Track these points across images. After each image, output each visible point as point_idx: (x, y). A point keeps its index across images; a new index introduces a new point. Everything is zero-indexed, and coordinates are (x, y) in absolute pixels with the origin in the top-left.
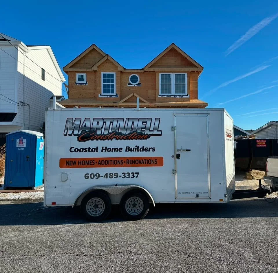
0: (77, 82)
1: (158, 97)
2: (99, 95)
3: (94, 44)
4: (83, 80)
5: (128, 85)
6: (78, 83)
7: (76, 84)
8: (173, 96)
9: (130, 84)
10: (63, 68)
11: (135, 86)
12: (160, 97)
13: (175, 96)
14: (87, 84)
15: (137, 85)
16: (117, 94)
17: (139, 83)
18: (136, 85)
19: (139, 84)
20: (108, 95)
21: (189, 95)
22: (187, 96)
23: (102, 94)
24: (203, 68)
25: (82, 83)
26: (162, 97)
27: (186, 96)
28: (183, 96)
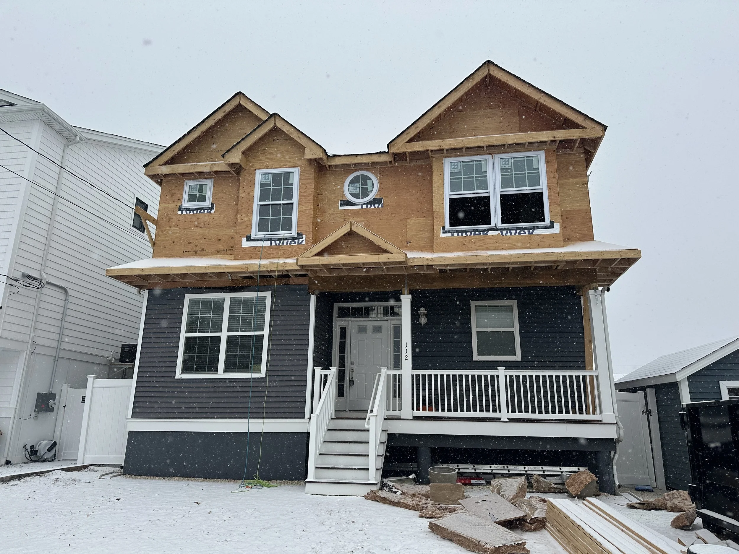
0: (183, 208)
1: (442, 235)
2: (244, 239)
3: (240, 93)
4: (203, 198)
5: (341, 205)
6: (186, 210)
7: (180, 212)
8: (496, 229)
9: (348, 203)
10: (145, 166)
11: (365, 207)
12: (450, 235)
13: (504, 232)
14: (213, 211)
15: (370, 203)
16: (302, 235)
17: (378, 197)
18: (367, 204)
19: (376, 201)
20: (271, 240)
21: (557, 226)
22: (552, 226)
23: (253, 236)
24: (605, 127)
25: (197, 209)
26: (455, 235)
27: (546, 227)
28: (534, 228)
